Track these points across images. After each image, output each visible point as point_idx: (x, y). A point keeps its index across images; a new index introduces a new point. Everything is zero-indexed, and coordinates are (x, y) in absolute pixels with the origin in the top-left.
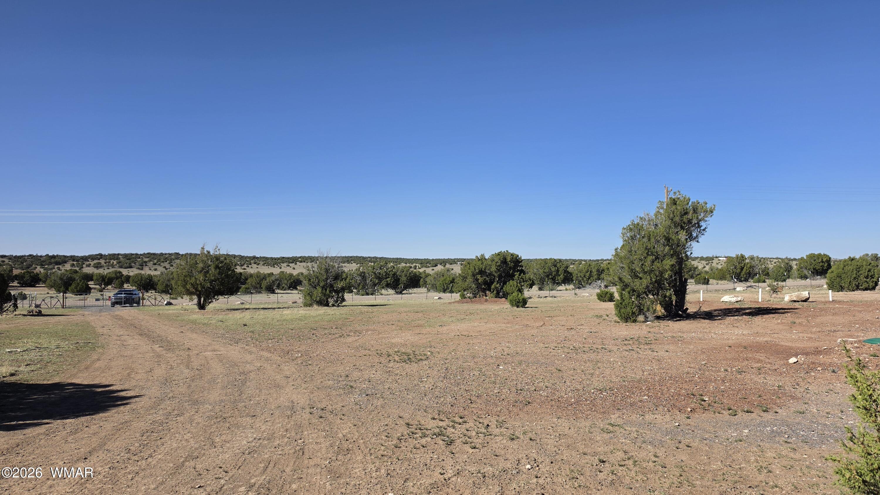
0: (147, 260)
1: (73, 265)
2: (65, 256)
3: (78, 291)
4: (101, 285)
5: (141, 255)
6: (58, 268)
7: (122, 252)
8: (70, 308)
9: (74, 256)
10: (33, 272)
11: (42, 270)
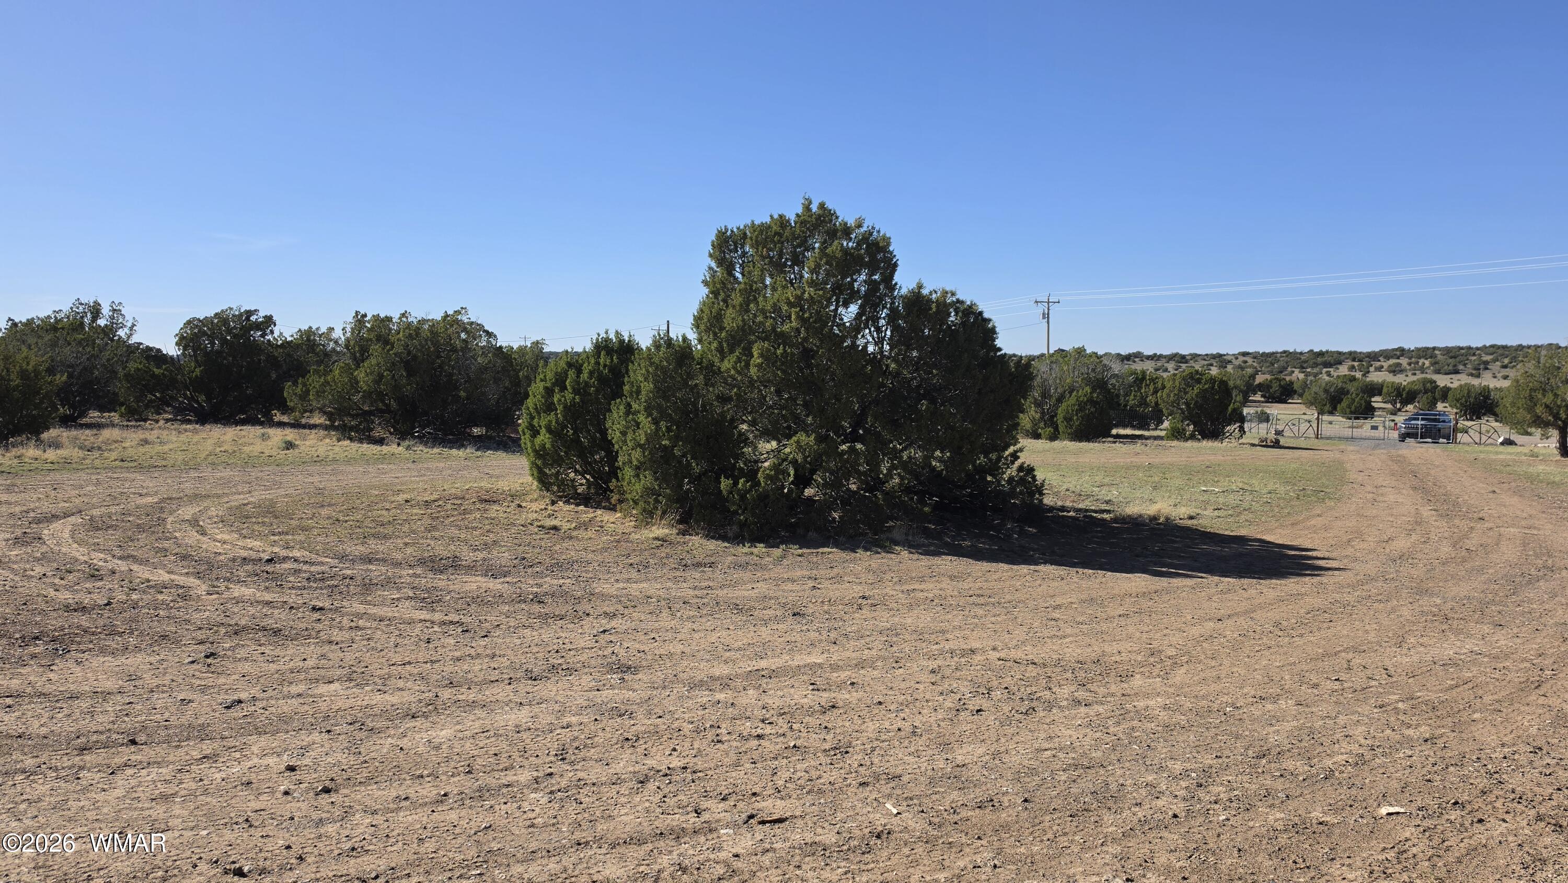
0: (1489, 358)
1: (1352, 368)
2: (1340, 353)
3: (1351, 413)
4: (1394, 404)
5: (1478, 349)
6: (1327, 372)
7: (1441, 344)
8: (1328, 438)
9: (1355, 352)
10: (1284, 379)
11: (1301, 376)
